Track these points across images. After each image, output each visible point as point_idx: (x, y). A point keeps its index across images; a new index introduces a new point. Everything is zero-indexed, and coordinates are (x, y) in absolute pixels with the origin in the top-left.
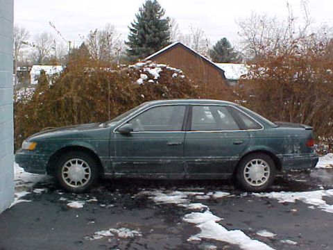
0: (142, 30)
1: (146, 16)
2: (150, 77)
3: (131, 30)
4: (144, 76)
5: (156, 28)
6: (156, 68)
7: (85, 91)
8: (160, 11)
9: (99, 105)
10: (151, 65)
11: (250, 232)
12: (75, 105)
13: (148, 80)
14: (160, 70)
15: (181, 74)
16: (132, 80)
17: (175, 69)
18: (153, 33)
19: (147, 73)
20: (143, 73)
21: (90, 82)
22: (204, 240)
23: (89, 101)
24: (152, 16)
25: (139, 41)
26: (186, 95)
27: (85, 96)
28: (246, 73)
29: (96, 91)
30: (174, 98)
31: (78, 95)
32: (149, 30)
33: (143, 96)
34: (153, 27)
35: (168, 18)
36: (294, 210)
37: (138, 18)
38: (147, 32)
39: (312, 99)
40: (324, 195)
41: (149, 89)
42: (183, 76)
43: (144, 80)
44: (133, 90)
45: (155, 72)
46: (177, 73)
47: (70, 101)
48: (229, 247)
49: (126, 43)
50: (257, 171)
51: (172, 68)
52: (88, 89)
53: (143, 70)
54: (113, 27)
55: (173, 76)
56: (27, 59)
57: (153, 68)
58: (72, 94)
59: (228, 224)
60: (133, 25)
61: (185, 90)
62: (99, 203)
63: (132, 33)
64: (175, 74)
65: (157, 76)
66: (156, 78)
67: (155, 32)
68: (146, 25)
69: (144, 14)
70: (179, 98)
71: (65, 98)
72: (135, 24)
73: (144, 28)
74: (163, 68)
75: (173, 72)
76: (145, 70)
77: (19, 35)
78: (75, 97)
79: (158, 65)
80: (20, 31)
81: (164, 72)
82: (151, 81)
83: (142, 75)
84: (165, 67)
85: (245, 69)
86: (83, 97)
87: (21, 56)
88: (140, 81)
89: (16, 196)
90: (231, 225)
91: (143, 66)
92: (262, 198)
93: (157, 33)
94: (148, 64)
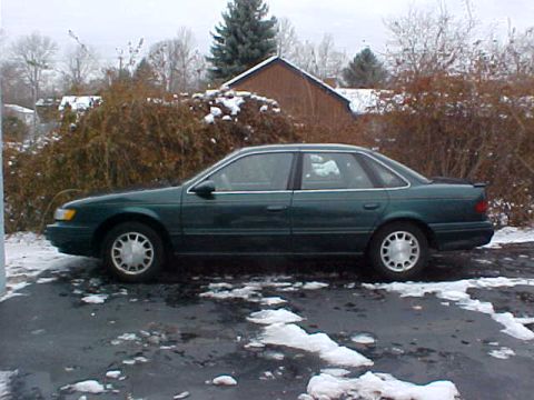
0: (232, 38)
1: (238, 16)
2: (226, 111)
3: (216, 38)
4: (216, 111)
5: (255, 34)
6: (235, 98)
7: (122, 134)
8: (261, 7)
9: (144, 155)
10: (227, 94)
11: (341, 337)
12: (107, 156)
13: (222, 116)
14: (241, 101)
15: (275, 106)
16: (196, 116)
17: (264, 99)
18: (250, 44)
19: (221, 106)
20: (215, 105)
21: (131, 120)
22: (269, 347)
23: (128, 149)
24: (248, 15)
25: (229, 56)
26: (281, 139)
27: (123, 141)
28: (374, 103)
29: (140, 134)
30: (263, 143)
31: (113, 140)
32: (244, 38)
33: (213, 140)
34: (250, 33)
35: (273, 18)
36: (418, 307)
37: (226, 18)
38: (240, 41)
39: (477, 144)
40: (471, 286)
41: (222, 131)
42: (277, 110)
43: (216, 117)
44: (199, 132)
45: (234, 104)
46: (269, 104)
47: (100, 150)
48: (302, 355)
49: (208, 59)
50: (400, 248)
51: (259, 98)
52: (127, 131)
53: (214, 101)
54: (189, 34)
55: (262, 109)
56: (54, 87)
57: (230, 97)
58: (103, 139)
59: (312, 326)
60: (219, 31)
61: (279, 131)
62: (129, 297)
63: (217, 42)
64: (265, 107)
65: (236, 109)
66: (234, 113)
67: (253, 41)
68: (238, 30)
69: (235, 13)
70: (271, 143)
71: (93, 145)
72: (221, 29)
73: (236, 35)
74: (245, 98)
75: (260, 103)
76: (217, 101)
77: (41, 48)
78: (106, 144)
79: (239, 93)
80: (42, 42)
81: (247, 105)
82: (227, 117)
83: (213, 109)
84: (249, 97)
85: (374, 97)
86: (119, 144)
87: (45, 82)
88: (209, 118)
89: (9, 289)
90: (315, 327)
91: (216, 96)
92: (375, 291)
93: (256, 44)
94: (223, 92)
